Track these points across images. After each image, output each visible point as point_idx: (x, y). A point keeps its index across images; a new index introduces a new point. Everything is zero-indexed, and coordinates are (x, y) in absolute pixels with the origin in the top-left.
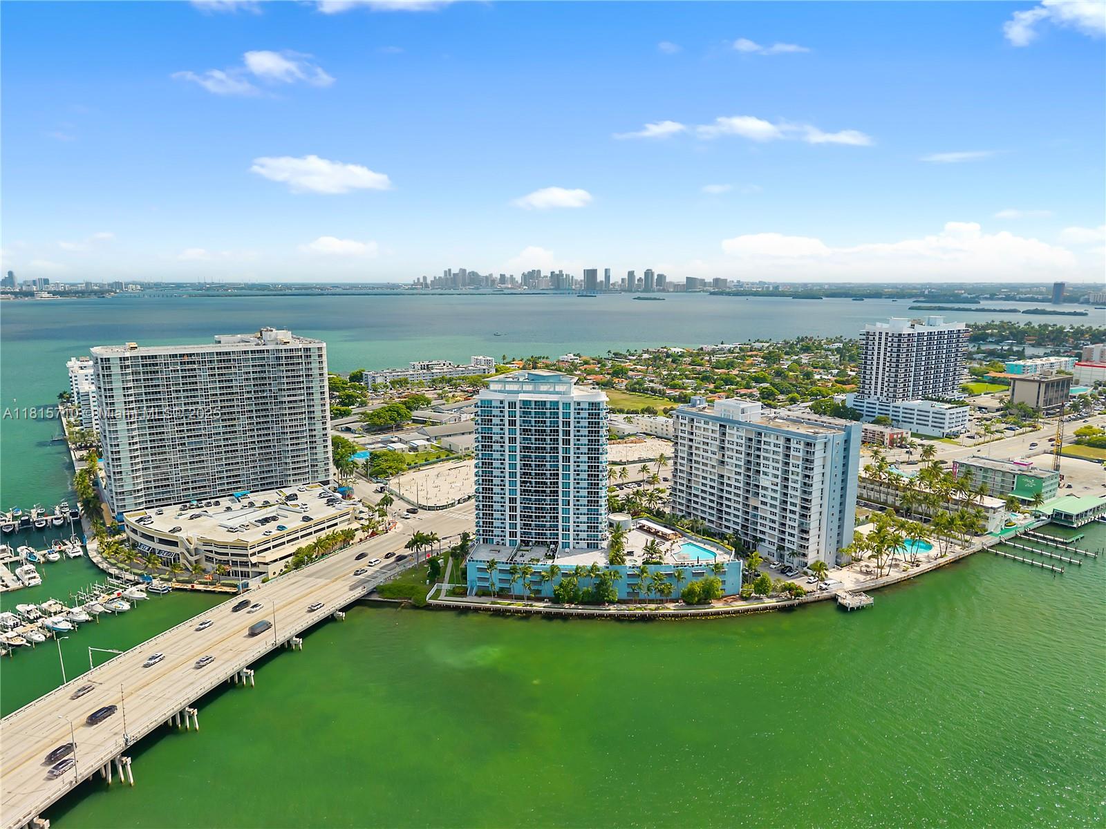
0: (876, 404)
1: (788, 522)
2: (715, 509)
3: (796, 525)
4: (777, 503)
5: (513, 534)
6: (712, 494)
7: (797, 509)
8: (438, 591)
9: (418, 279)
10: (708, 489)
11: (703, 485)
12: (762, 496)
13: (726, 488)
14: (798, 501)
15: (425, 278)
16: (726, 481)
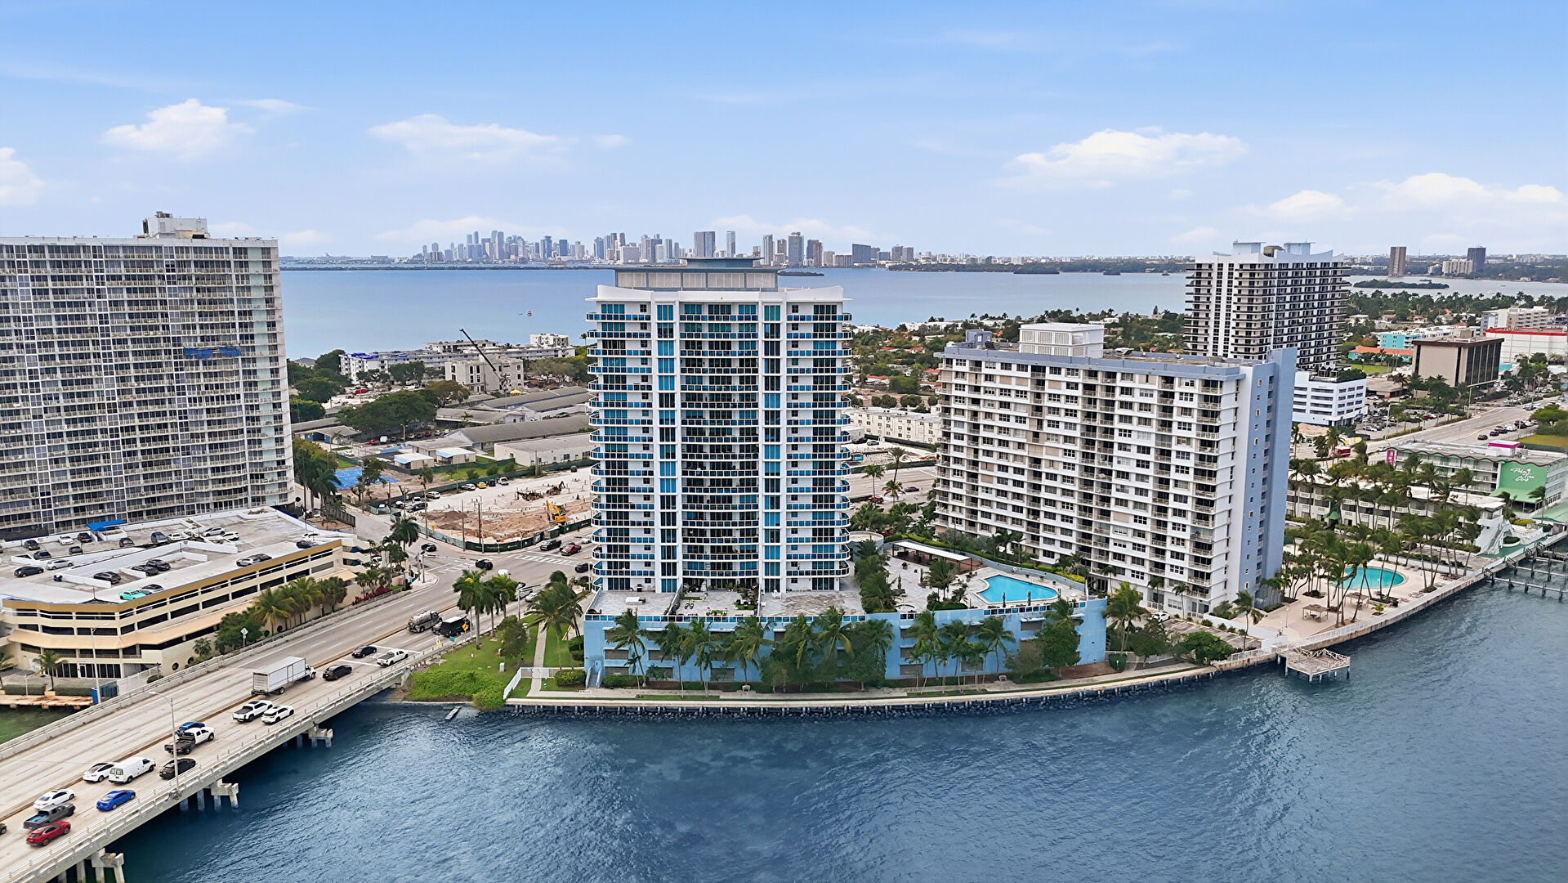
1: (1170, 532)
2: (1025, 524)
3: (1186, 535)
4: (1148, 500)
5: (668, 569)
6: (1018, 496)
7: (1189, 506)
8: (526, 684)
9: (425, 247)
10: (1010, 488)
11: (1001, 480)
12: (1118, 490)
13: (1044, 482)
14: (1190, 492)
15: (435, 247)
16: (1044, 469)
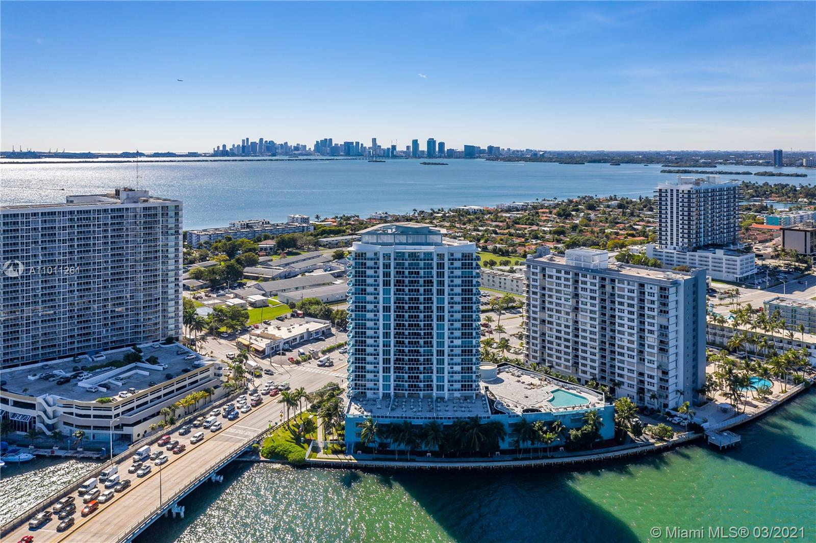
0: (673, 253)
1: (646, 364)
4: (635, 347)
5: (386, 387)
6: (567, 340)
8: (315, 449)
9: (218, 147)
10: (562, 335)
11: (558, 331)
13: (581, 334)
14: (655, 344)
15: (224, 146)
16: (581, 327)
